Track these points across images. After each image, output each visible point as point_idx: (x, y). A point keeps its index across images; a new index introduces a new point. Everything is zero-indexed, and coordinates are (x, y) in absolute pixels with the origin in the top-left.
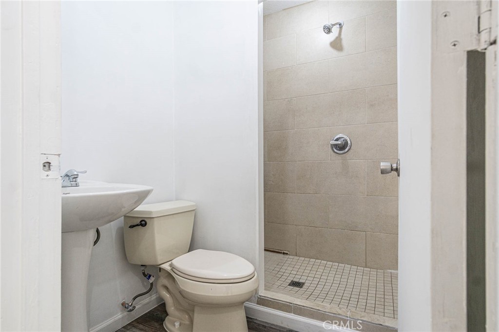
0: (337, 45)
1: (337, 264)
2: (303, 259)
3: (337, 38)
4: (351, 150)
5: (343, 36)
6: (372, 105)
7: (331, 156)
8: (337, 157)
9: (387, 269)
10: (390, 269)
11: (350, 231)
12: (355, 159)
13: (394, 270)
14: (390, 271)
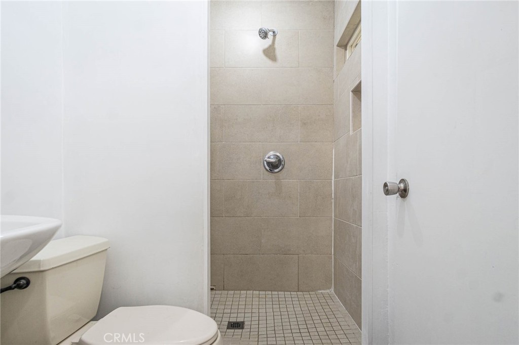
0: (270, 53)
1: (270, 292)
2: (232, 292)
3: (270, 46)
4: (284, 170)
5: (276, 46)
6: (305, 124)
7: (263, 174)
8: (270, 175)
9: (318, 290)
10: (320, 290)
11: (283, 255)
12: (289, 179)
13: (324, 290)
14: (321, 291)
